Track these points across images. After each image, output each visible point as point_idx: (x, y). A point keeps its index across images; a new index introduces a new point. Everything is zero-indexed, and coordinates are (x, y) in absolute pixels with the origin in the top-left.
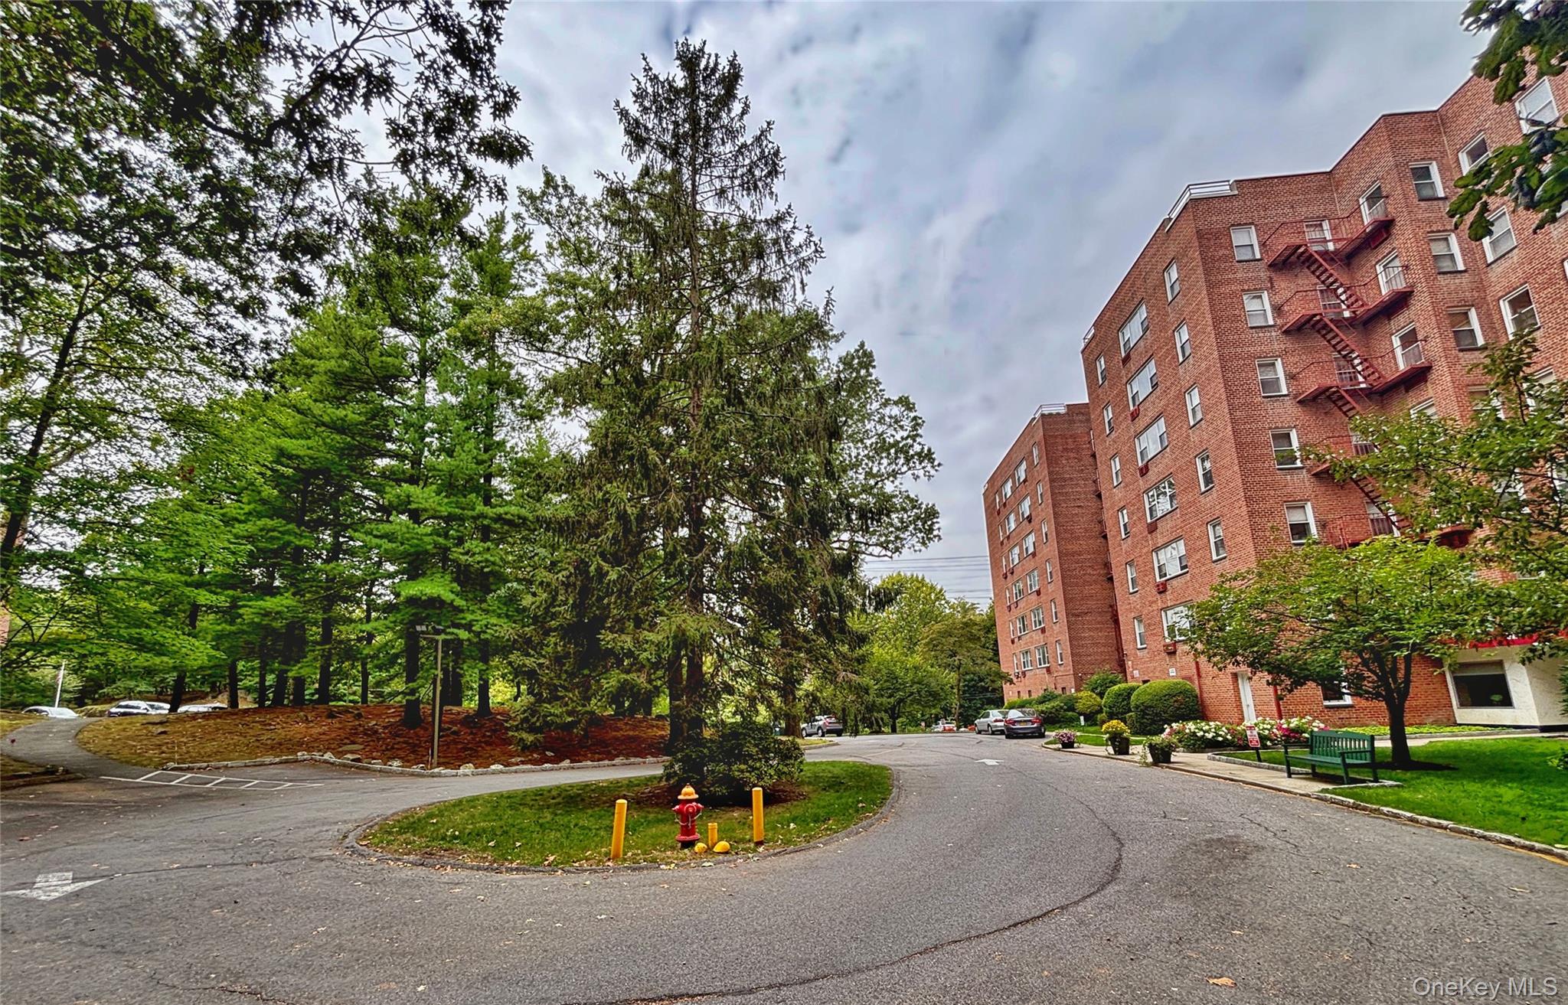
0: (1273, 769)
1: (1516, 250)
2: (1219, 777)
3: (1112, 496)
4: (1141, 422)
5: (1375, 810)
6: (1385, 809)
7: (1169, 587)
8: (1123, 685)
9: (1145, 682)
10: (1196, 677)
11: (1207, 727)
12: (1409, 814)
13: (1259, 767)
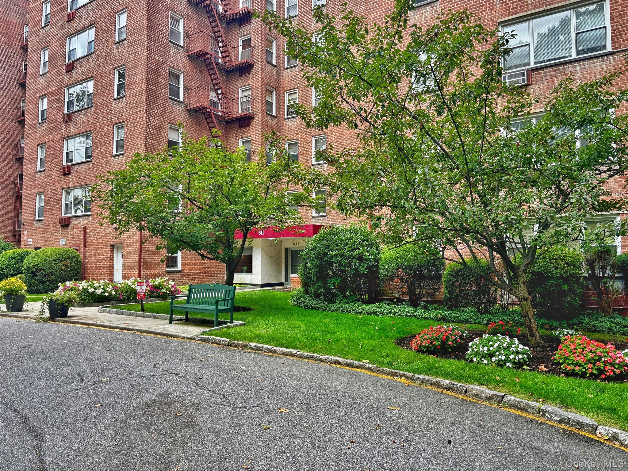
0: (154, 317)
1: (297, 17)
2: (116, 328)
3: (36, 83)
4: (75, 25)
5: (245, 346)
6: (253, 344)
7: (73, 171)
8: (17, 250)
9: (36, 249)
10: (82, 246)
11: (98, 285)
12: (270, 347)
13: (143, 317)
